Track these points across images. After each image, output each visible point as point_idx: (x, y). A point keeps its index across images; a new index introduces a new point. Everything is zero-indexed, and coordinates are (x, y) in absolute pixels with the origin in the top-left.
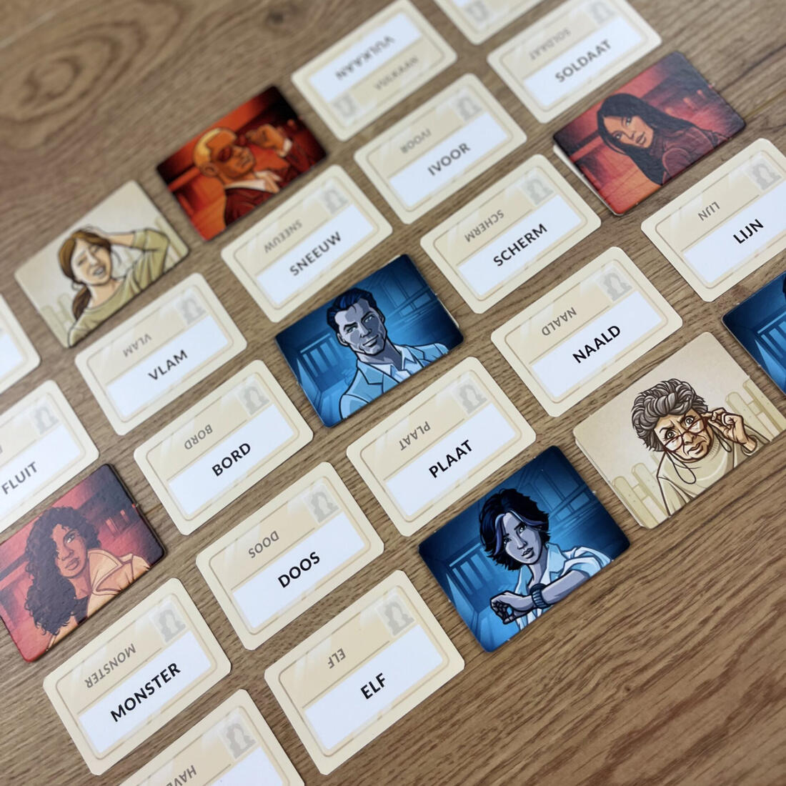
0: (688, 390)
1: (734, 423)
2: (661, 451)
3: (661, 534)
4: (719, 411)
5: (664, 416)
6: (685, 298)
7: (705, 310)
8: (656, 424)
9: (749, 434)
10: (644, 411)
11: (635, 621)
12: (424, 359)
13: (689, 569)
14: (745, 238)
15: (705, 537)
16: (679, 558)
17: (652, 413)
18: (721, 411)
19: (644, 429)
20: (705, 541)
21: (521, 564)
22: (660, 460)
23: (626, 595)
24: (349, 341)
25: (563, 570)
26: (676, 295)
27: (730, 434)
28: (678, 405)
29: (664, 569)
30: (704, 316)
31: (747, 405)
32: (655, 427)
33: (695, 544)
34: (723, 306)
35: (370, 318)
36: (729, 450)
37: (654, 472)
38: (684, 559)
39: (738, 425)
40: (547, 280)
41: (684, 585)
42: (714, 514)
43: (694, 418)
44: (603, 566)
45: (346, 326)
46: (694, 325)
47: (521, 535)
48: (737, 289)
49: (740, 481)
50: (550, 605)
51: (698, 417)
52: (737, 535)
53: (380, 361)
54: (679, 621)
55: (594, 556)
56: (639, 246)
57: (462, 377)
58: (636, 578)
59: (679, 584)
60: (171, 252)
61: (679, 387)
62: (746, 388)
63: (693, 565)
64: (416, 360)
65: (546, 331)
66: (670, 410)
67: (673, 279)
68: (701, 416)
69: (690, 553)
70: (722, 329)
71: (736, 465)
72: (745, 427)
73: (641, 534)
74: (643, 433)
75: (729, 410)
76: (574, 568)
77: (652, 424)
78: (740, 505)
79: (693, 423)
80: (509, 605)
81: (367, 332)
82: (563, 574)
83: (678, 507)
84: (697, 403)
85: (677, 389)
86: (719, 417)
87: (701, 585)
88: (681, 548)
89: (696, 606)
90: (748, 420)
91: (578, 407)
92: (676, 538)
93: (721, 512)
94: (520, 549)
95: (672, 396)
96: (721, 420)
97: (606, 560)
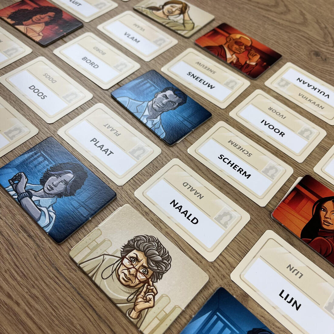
0: (166, 268)
1: (148, 302)
2: (121, 255)
3: (67, 262)
4: (154, 290)
5: (145, 255)
6: (229, 263)
7: (224, 276)
8: (139, 250)
9: (142, 313)
10: (147, 242)
11: (10, 252)
12: (155, 129)
13: (45, 282)
14: (284, 298)
15: (67, 291)
16: (52, 275)
17: (146, 247)
18: (155, 292)
19: (134, 243)
20: (64, 291)
21: (44, 185)
22: (115, 255)
23: (27, 245)
24: (158, 97)
25: (41, 207)
26: (230, 256)
27: (140, 300)
28: (154, 263)
29: (44, 267)
30: (220, 275)
31: (163, 310)
32: (137, 250)
33: (61, 285)
34: (230, 288)
35: (172, 104)
36: (129, 300)
37: (107, 252)
38: (51, 278)
39: (147, 305)
40: (217, 182)
41: (34, 279)
42: (83, 295)
43: (147, 274)
44: (44, 228)
45: (166, 95)
46: (211, 269)
47: (61, 183)
48: (246, 296)
49: (108, 311)
50: (20, 202)
51: (148, 277)
52: (69, 312)
53: (150, 111)
54: (10, 280)
55: (50, 223)
56: (255, 230)
57: (149, 147)
58: (38, 250)
59: (34, 277)
60: (185, 32)
61: (167, 262)
62: (175, 308)
63: (47, 285)
64: (154, 125)
65: (185, 184)
66: (150, 258)
67: (240, 253)
68: (149, 278)
69: (55, 282)
70: (214, 288)
71: (119, 305)
72: (146, 310)
73: (66, 250)
74: (131, 243)
75: (157, 297)
76: (42, 212)
77: (139, 248)
78: (91, 313)
79: (143, 274)
80: (20, 181)
81: (165, 103)
82: (38, 207)
83: (86, 269)
84: (158, 275)
85: (165, 261)
86: (150, 291)
87: (34, 291)
88: (58, 276)
89: (20, 289)
90: (152, 311)
91: (142, 206)
92: (65, 272)
93: (85, 300)
94: (53, 183)
95: (160, 258)
96: (148, 292)
97: (48, 230)
